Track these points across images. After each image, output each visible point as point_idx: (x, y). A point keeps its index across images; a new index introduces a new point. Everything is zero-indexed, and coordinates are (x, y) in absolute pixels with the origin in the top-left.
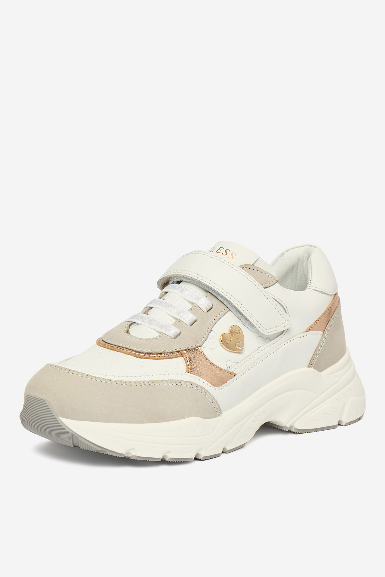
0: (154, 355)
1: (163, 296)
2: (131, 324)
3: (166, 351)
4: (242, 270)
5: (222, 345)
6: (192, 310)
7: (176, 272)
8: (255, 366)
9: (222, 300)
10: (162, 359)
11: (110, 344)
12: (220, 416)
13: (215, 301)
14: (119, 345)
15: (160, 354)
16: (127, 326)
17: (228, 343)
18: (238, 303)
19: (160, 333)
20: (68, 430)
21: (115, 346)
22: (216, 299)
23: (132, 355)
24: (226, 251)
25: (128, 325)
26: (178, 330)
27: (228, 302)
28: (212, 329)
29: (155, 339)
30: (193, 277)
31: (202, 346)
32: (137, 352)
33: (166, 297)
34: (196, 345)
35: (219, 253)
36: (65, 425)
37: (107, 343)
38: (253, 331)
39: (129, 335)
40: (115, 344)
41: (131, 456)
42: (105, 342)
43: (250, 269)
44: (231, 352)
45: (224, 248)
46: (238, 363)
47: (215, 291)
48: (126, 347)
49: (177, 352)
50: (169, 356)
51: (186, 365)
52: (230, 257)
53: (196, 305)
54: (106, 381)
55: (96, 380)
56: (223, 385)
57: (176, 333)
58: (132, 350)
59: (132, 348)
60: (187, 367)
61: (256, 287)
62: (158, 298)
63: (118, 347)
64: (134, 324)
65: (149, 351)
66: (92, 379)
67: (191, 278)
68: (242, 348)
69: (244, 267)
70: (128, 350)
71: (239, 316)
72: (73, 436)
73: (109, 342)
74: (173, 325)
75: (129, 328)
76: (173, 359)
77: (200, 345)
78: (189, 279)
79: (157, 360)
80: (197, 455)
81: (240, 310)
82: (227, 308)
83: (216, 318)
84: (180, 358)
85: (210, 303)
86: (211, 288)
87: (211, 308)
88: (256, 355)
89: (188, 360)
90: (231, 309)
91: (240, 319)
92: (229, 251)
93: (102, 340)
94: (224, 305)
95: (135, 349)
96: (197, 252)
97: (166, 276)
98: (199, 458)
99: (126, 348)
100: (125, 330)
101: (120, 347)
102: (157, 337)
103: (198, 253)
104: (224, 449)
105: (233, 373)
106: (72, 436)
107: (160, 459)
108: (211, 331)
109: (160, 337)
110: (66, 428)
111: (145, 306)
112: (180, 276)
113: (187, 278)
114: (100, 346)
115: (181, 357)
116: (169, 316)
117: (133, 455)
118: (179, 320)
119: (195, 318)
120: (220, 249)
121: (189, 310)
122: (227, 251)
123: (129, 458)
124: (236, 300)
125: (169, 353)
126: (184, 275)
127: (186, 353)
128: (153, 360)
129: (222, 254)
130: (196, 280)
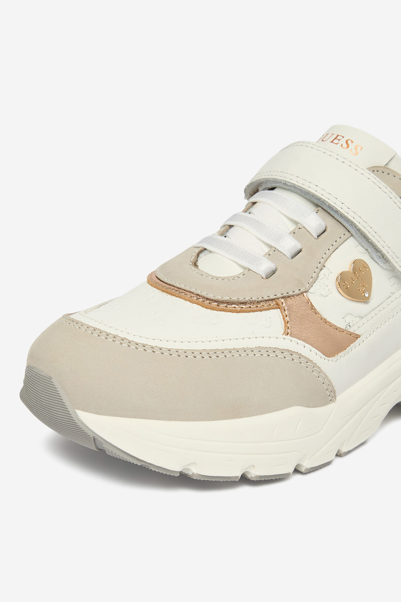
0: (234, 306)
1: (249, 208)
2: (201, 252)
3: (254, 299)
4: (372, 174)
5: (339, 289)
6: (294, 233)
7: (269, 175)
8: (386, 322)
9: (340, 220)
10: (246, 312)
11: (166, 283)
12: (333, 401)
13: (331, 223)
14: (179, 287)
15: (243, 303)
16: (195, 255)
17: (348, 287)
18: (365, 225)
19: (245, 268)
20: (87, 431)
21: (173, 288)
22: (331, 218)
23: (199, 305)
24: (347, 142)
25: (197, 253)
26: (273, 265)
27: (350, 223)
28: (325, 265)
29: (236, 278)
30: (297, 184)
31: (310, 291)
32: (207, 299)
33: (254, 209)
34: (299, 290)
35: (337, 144)
36: (83, 423)
37: (162, 282)
38: (386, 268)
39: (196, 269)
40: (174, 284)
41: (190, 473)
42: (159, 279)
43: (383, 173)
44: (352, 300)
45: (343, 137)
46: (362, 318)
47: (331, 206)
48: (190, 290)
49: (269, 300)
50: (257, 307)
51: (283, 322)
52: (354, 151)
53: (302, 225)
54: (153, 350)
55: (137, 349)
56: (340, 354)
57: (269, 269)
58: (199, 296)
59: (199, 292)
60: (285, 326)
61: (393, 200)
62: (243, 212)
63: (178, 289)
64: (205, 251)
65: (226, 298)
66: (129, 346)
67: (292, 185)
68: (370, 295)
69: (375, 170)
70: (193, 295)
71: (366, 245)
72: (96, 441)
73: (165, 280)
74: (265, 256)
75: (198, 258)
76: (264, 312)
77: (306, 290)
78: (290, 186)
79: (238, 313)
80: (297, 466)
81: (369, 235)
82: (348, 232)
83: (331, 248)
84: (275, 310)
85: (323, 223)
86: (323, 202)
87: (324, 232)
88: (388, 305)
89: (287, 313)
90: (354, 234)
91: (367, 250)
92: (352, 142)
93: (156, 276)
94: (344, 228)
95: (204, 294)
96: (301, 144)
97: (258, 179)
98: (301, 470)
99: (190, 292)
100: (192, 260)
101: (181, 290)
102: (240, 274)
103: (303, 144)
104: (339, 451)
105: (355, 334)
106: (94, 440)
107: (237, 477)
108: (323, 267)
109: (244, 275)
110: (84, 428)
111: (222, 224)
112: (275, 181)
113: (286, 184)
114: (152, 285)
115: (276, 308)
116: (258, 240)
117: (193, 473)
118: (274, 249)
119: (299, 246)
120: (339, 138)
121: (290, 233)
122: (349, 142)
123: (188, 475)
124: (363, 221)
125: (258, 302)
126: (281, 180)
127: (284, 303)
128: (231, 313)
129: (342, 145)
130: (301, 188)
